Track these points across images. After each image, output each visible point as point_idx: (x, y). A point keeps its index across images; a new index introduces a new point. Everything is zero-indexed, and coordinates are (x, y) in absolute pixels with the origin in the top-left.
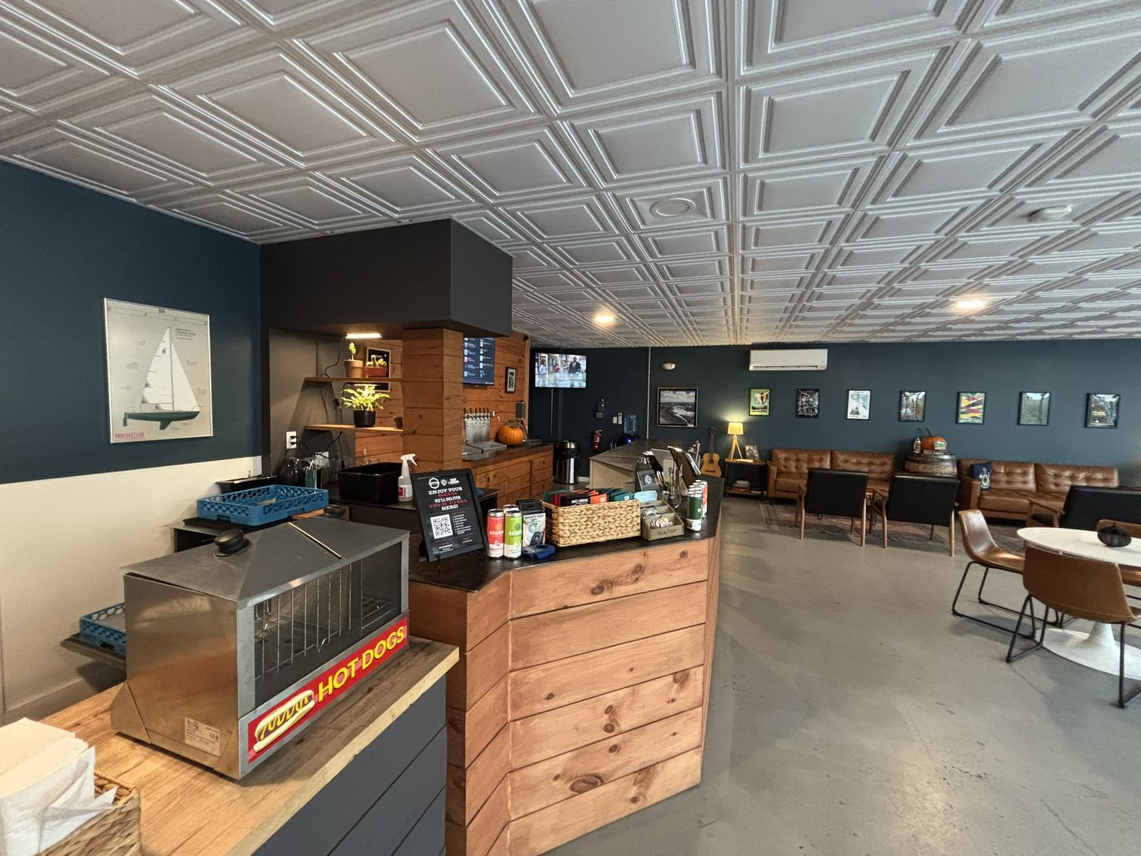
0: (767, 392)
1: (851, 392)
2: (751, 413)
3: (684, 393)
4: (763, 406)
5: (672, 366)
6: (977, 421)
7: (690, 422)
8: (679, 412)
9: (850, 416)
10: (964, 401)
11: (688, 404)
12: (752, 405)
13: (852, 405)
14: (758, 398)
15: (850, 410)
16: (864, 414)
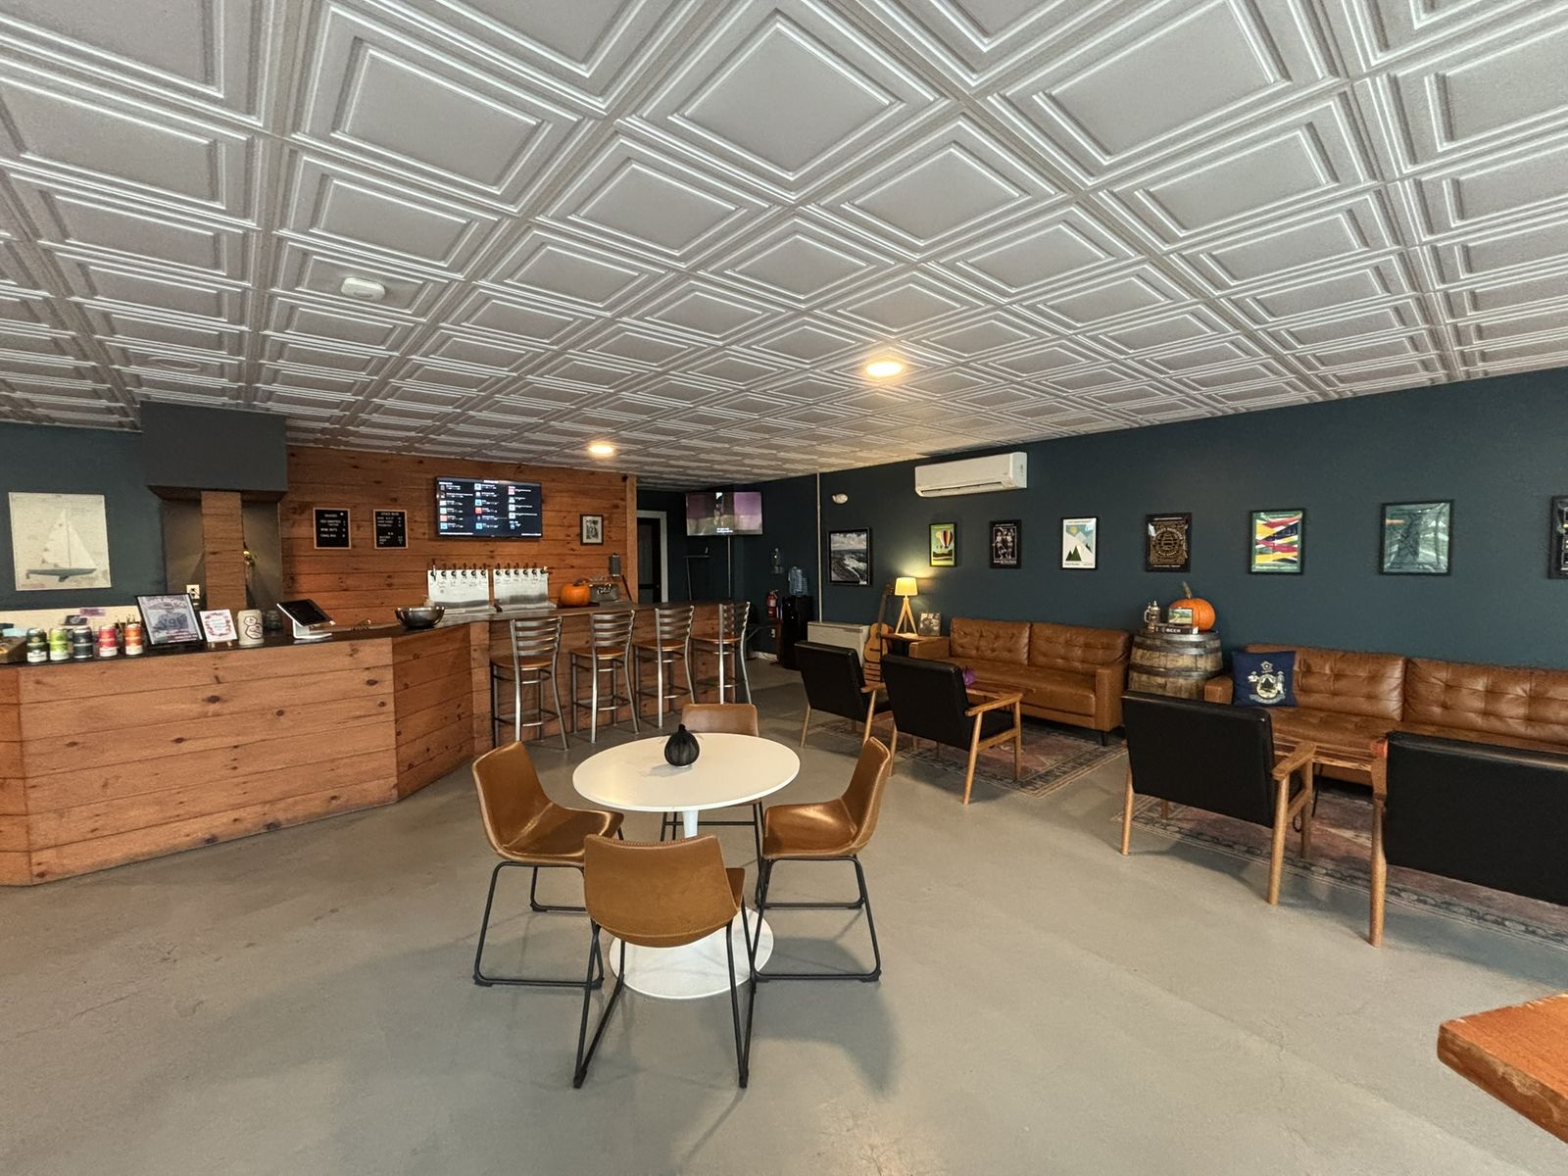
0: (950, 529)
1: (1066, 522)
2: (934, 563)
3: (854, 535)
4: (946, 551)
5: (842, 499)
6: (1288, 568)
7: (862, 577)
8: (852, 564)
9: (1066, 564)
10: (1261, 531)
11: (859, 551)
12: (933, 550)
13: (1069, 543)
14: (940, 539)
15: (1065, 555)
16: (1088, 560)
